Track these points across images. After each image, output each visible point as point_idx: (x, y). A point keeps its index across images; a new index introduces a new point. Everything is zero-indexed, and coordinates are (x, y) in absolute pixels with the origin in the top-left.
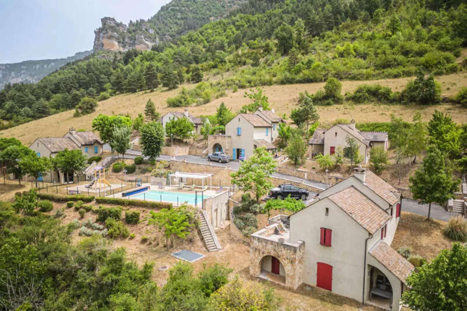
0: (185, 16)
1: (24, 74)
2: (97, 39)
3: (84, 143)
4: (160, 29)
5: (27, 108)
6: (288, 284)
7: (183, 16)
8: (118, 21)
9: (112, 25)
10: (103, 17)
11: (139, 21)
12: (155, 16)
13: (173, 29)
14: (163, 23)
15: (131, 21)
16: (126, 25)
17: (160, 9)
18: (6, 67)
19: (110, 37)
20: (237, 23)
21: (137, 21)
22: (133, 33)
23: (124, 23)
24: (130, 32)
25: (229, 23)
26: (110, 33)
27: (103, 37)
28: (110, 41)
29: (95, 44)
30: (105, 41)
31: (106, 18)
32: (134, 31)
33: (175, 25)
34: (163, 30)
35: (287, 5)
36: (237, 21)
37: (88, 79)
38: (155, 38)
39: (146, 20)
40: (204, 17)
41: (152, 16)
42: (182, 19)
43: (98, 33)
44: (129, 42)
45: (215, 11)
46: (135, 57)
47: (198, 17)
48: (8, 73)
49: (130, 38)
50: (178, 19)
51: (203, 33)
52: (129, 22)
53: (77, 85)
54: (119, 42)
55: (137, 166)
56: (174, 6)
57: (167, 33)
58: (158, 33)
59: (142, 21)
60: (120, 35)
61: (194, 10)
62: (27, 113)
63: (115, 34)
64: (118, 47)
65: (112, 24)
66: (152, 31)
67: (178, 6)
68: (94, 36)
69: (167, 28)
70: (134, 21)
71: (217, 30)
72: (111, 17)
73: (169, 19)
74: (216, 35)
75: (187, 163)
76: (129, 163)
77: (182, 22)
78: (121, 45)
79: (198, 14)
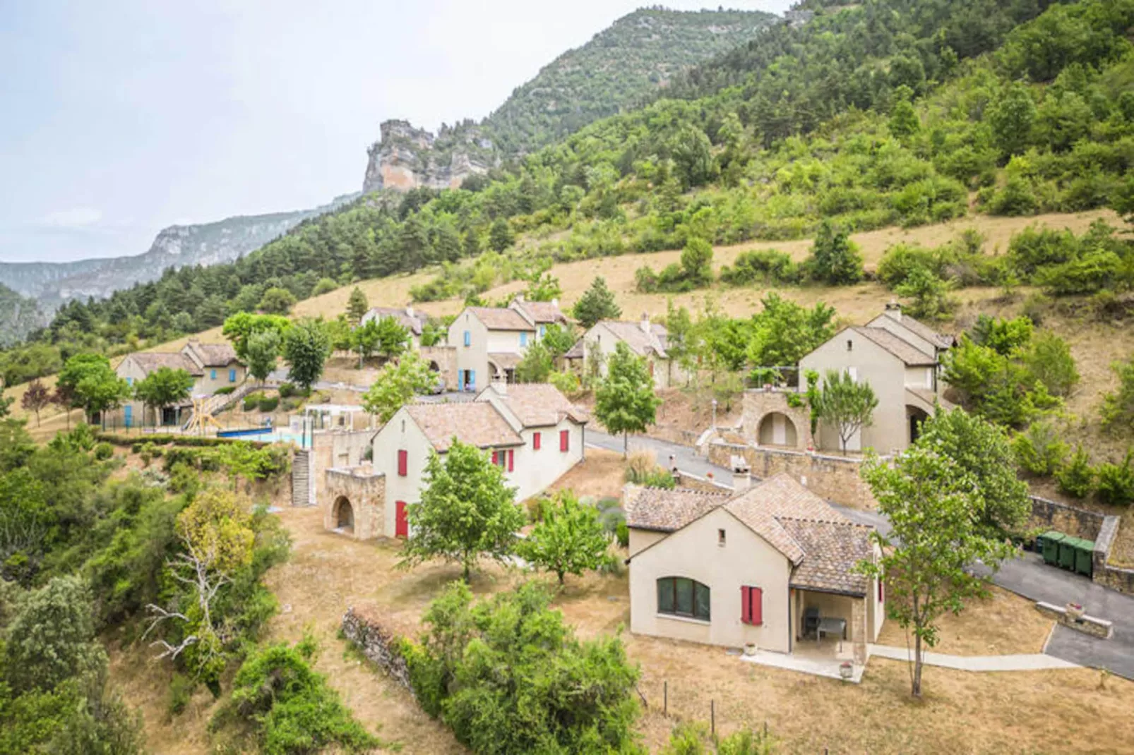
0: (565, 105)
1: (225, 245)
2: (371, 167)
3: (208, 363)
4: (506, 138)
5: (184, 314)
6: (356, 535)
7: (560, 108)
8: (416, 126)
9: (402, 135)
10: (384, 120)
11: (462, 123)
12: (498, 111)
13: (535, 137)
14: (516, 123)
15: (444, 125)
16: (431, 135)
17: (510, 94)
18: (191, 234)
19: (397, 162)
20: (653, 120)
21: (458, 123)
22: (447, 151)
23: (428, 129)
24: (441, 149)
25: (636, 122)
26: (396, 153)
27: (382, 163)
28: (395, 170)
29: (367, 177)
30: (384, 170)
31: (390, 122)
32: (449, 145)
33: (542, 127)
34: (513, 140)
35: (773, 74)
36: (655, 115)
37: (313, 252)
38: (494, 159)
39: (478, 120)
40: (607, 105)
41: (494, 111)
42: (557, 113)
43: (374, 151)
44: (437, 169)
45: (632, 90)
46: (425, 203)
47: (593, 106)
48: (193, 244)
49: (440, 162)
50: (549, 113)
51: (577, 147)
52: (440, 126)
53: (292, 265)
54: (415, 172)
55: (282, 400)
56: (540, 85)
57: (523, 146)
58: (501, 147)
59: (468, 123)
60: (419, 155)
61: (586, 92)
62: (184, 322)
63: (408, 153)
64: (412, 181)
65: (403, 133)
66: (487, 144)
67: (549, 85)
68: (366, 159)
69: (522, 134)
70: (451, 124)
71: (609, 137)
72: (401, 119)
73: (528, 114)
74: (604, 149)
75: (353, 392)
76: (271, 394)
77: (558, 119)
78: (419, 176)
79: (593, 99)
